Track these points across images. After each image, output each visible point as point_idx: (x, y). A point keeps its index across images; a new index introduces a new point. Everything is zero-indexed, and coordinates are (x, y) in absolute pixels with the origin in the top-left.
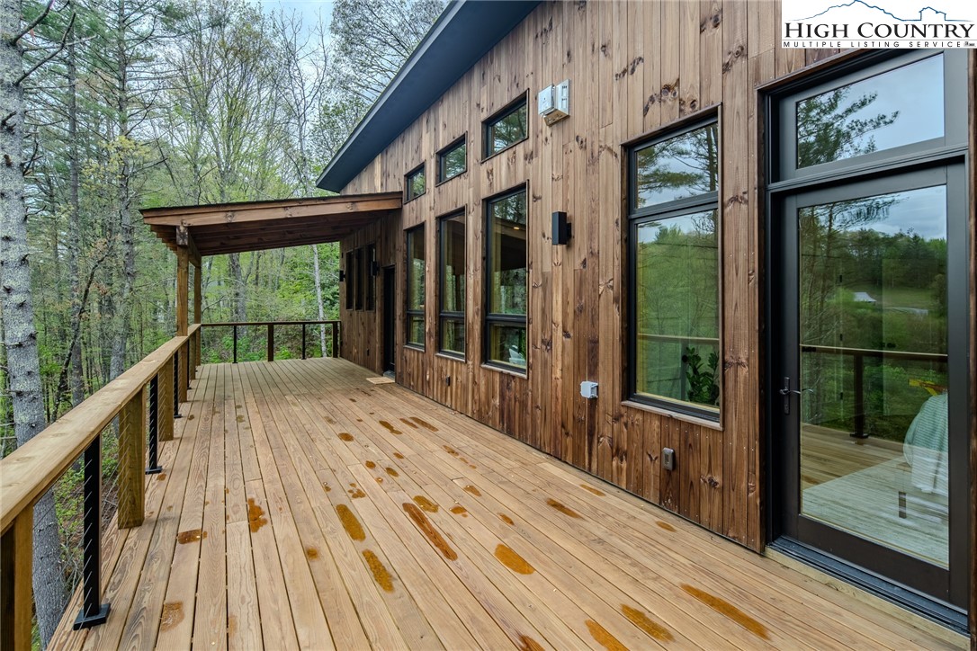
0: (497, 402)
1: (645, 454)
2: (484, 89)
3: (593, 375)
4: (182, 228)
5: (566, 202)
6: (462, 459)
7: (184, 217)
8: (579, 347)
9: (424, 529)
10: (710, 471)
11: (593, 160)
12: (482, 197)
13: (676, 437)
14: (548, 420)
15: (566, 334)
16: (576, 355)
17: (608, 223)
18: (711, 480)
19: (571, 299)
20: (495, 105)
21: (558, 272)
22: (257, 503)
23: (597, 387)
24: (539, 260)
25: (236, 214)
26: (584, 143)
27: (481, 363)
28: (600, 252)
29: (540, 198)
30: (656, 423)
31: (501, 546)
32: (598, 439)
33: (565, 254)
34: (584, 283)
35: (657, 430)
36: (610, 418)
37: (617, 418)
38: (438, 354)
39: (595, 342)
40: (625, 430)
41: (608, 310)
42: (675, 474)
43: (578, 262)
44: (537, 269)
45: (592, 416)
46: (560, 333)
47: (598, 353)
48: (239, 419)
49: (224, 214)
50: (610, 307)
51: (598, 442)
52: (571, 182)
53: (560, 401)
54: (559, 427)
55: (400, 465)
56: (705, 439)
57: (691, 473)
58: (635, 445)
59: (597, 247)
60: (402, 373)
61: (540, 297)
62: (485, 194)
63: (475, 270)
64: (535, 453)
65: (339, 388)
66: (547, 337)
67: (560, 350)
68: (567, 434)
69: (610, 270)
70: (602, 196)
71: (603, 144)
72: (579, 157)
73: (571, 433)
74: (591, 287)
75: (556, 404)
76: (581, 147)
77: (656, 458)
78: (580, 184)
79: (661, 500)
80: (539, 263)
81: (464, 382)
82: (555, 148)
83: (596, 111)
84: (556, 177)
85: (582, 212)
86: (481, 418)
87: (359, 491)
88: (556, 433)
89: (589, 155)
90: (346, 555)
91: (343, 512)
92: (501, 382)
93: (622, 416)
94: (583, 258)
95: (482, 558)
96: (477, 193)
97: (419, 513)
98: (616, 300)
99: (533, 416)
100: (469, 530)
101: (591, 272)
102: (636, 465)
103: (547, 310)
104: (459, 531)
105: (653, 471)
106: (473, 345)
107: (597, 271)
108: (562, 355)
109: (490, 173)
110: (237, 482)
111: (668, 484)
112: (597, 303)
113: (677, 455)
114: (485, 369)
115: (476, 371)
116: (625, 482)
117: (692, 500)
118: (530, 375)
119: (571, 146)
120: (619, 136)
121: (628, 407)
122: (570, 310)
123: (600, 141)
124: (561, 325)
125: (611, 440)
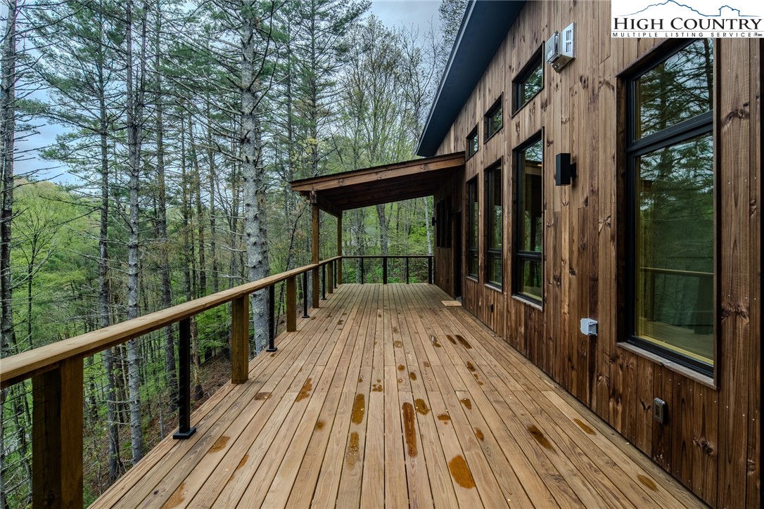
0: (522, 330)
1: (638, 400)
2: (515, 51)
3: (593, 314)
4: (313, 192)
5: (572, 142)
6: (476, 375)
7: (314, 185)
8: (582, 284)
9: (407, 427)
10: (703, 434)
11: (594, 98)
12: (513, 148)
13: (669, 388)
14: (558, 352)
15: (572, 272)
16: (580, 291)
17: (606, 160)
18: (705, 445)
19: (575, 238)
20: (521, 63)
21: (566, 211)
22: (311, 382)
23: (597, 325)
24: (552, 201)
25: (345, 180)
26: (586, 82)
27: (512, 294)
28: (600, 190)
29: (552, 142)
30: (649, 370)
31: (459, 457)
32: (598, 377)
33: (571, 194)
34: (586, 221)
35: (650, 377)
36: (608, 358)
37: (614, 359)
38: (487, 285)
39: (595, 280)
40: (621, 372)
41: (606, 247)
42: (667, 429)
43: (582, 200)
44: (550, 209)
45: (592, 353)
46: (567, 270)
47: (597, 291)
48: (340, 322)
49: (337, 181)
50: (608, 245)
51: (598, 380)
52: (576, 123)
53: (567, 335)
54: (566, 360)
55: (423, 371)
56: (698, 395)
57: (684, 431)
58: (630, 390)
59: (596, 185)
60: (465, 298)
61: (552, 235)
62: (514, 145)
63: (508, 213)
64: (547, 380)
65: (418, 306)
66: (557, 273)
67: (567, 286)
68: (573, 367)
69: (608, 207)
70: (601, 132)
71: (602, 80)
72: (582, 96)
73: (575, 367)
74: (592, 225)
75: (564, 338)
76: (584, 87)
77: (649, 407)
78: (583, 122)
79: (653, 453)
80: (552, 204)
81: (502, 310)
82: (563, 93)
83: (596, 47)
84: (564, 120)
85: (585, 151)
86: (512, 343)
87: (380, 387)
88: (564, 365)
89: (590, 93)
90: (339, 433)
91: (360, 401)
92: (525, 312)
93: (618, 357)
94: (585, 196)
95: (436, 462)
96: (509, 145)
97: (412, 413)
98: (612, 238)
99: (547, 345)
100: (441, 436)
101: (591, 210)
102: (630, 410)
103: (557, 248)
104: (433, 435)
105: (646, 420)
106: (507, 279)
107: (597, 208)
108: (569, 291)
109: (518, 125)
110: (311, 365)
111: (660, 437)
112: (597, 241)
113: (670, 408)
114: (514, 299)
115: (509, 301)
116: (620, 426)
117: (684, 462)
118: (545, 308)
119: (576, 88)
120: (616, 68)
121: (625, 350)
122: (575, 248)
123: (600, 77)
124: (568, 262)
125: (609, 379)
